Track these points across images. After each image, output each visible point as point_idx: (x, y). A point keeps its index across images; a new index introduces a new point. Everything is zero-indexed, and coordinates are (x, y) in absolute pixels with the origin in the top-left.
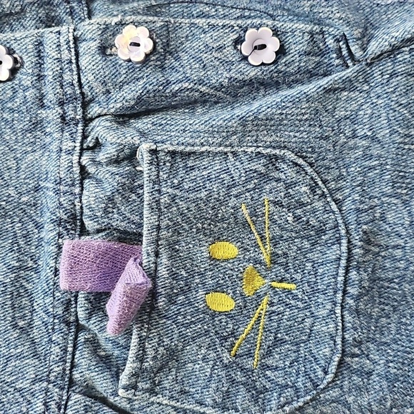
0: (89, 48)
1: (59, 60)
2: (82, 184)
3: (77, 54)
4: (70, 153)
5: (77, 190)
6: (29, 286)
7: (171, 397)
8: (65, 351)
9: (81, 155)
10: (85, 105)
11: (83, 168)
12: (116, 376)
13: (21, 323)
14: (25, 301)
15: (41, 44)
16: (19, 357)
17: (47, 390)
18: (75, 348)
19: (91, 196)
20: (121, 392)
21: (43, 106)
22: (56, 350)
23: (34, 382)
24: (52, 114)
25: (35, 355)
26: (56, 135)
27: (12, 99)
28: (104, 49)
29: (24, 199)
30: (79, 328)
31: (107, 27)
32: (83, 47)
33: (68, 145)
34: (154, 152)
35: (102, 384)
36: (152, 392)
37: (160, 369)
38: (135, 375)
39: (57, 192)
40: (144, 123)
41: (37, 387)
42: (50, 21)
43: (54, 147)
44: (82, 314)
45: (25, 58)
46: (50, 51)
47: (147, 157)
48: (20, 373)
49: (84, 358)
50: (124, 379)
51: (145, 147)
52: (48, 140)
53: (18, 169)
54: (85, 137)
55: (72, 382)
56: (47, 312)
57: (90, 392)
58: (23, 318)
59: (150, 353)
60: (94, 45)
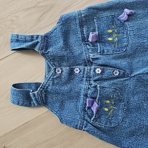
0: (92, 70)
1: (87, 72)
2: (88, 90)
3: (90, 71)
4: (87, 85)
5: (87, 91)
6: (78, 104)
7: (98, 123)
8: (84, 114)
9: (89, 86)
10: (90, 78)
11: (89, 87)
12: (91, 119)
13: (77, 110)
14: (78, 106)
15: (85, 69)
16: (77, 115)
17: (81, 120)
18: (85, 114)
19: (90, 92)
20: (91, 121)
21: (83, 78)
22: (82, 114)
23: (79, 118)
24: (85, 79)
25: (79, 115)
26: (85, 82)
27: (79, 76)
28: (94, 71)
29: (78, 91)
30: (86, 111)
31: (95, 68)
32: (91, 70)
33: (87, 84)
34: (100, 86)
35: (89, 120)
36: (96, 121)
37: (97, 118)
38: (94, 119)
39: (84, 90)
40: (98, 82)
41: (80, 119)
42: (86, 66)
43: (84, 84)
44: (86, 109)
45: (82, 70)
46: (86, 70)
47: (99, 87)
48: (77, 117)
49: (86, 116)
50: (92, 119)
51: (99, 85)
52: (83, 82)
53: (78, 86)
54: (89, 83)
55: (84, 119)
56: (81, 108)
57: (87, 121)
58: (77, 109)
59: (97, 116)
60: (93, 70)
